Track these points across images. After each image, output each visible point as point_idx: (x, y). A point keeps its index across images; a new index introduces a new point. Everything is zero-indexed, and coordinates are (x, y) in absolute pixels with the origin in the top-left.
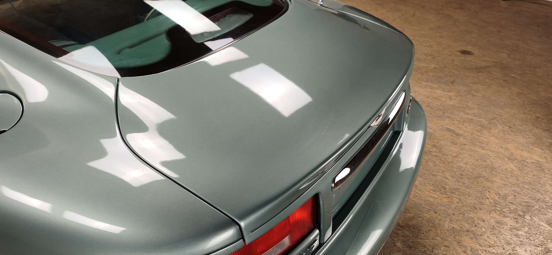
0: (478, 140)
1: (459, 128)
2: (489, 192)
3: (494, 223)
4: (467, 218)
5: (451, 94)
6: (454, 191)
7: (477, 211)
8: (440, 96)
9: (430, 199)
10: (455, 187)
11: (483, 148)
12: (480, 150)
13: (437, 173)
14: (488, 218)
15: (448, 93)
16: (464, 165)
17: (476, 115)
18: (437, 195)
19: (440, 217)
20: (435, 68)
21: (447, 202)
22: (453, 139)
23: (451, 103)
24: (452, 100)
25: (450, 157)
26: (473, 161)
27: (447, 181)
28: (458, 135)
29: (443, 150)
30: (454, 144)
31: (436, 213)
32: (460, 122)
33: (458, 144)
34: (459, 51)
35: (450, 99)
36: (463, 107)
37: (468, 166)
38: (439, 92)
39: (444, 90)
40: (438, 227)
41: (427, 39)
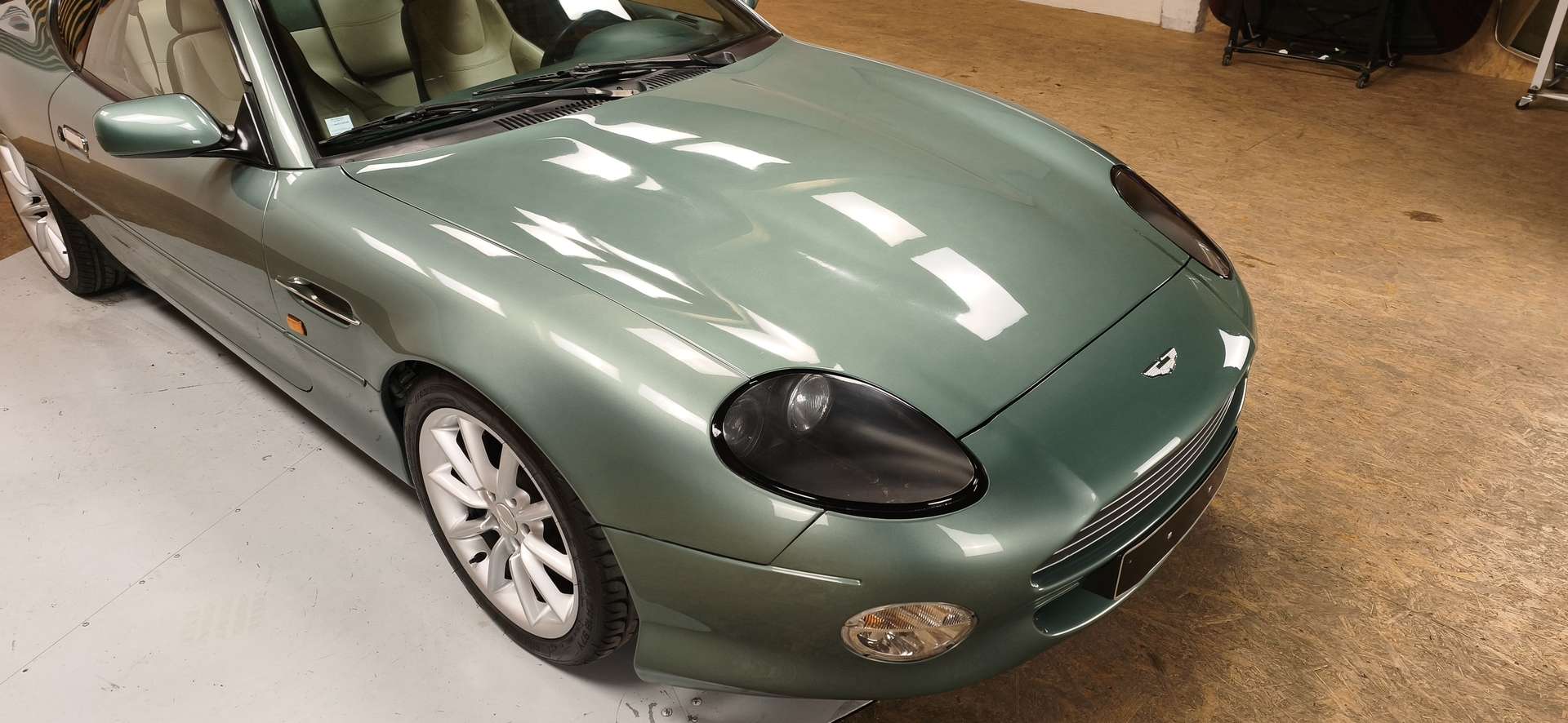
0: (1445, 387)
1: (1404, 363)
2: (1466, 480)
3: (1473, 533)
4: (1416, 521)
5: (1387, 297)
6: (1389, 473)
7: (1438, 511)
8: (1362, 300)
9: (1338, 484)
10: (1392, 467)
11: (1455, 403)
12: (1448, 406)
14: (1462, 524)
15: (1381, 296)
16: (1412, 430)
17: (1441, 340)
18: (1353, 478)
19: (1358, 515)
20: (1350, 244)
21: (1374, 491)
22: (1390, 383)
23: (1386, 315)
24: (1389, 309)
25: (1383, 415)
26: (1433, 424)
27: (1374, 455)
28: (1401, 376)
29: (1368, 401)
30: (1391, 391)
31: (1350, 508)
32: (1406, 351)
33: (1399, 392)
34: (1405, 213)
35: (1385, 307)
36: (1414, 325)
37: (1420, 433)
38: (1359, 293)
39: (1370, 290)
40: (1353, 531)
41: (1334, 185)
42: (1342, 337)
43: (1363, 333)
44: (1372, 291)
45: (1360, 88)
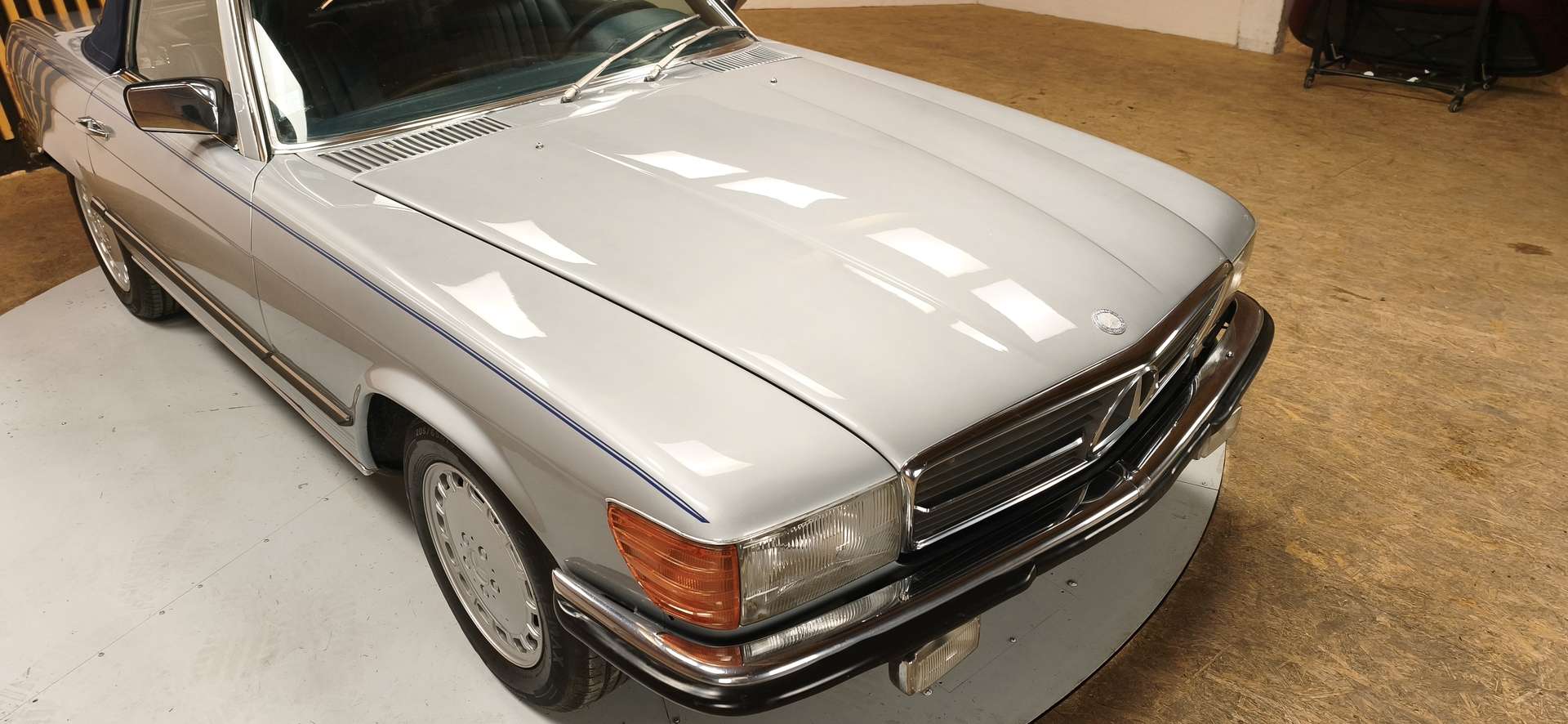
1: (1518, 408)
4: (1541, 586)
5: (1495, 336)
6: (1508, 532)
8: (1467, 339)
9: (1451, 542)
10: (1510, 524)
13: (1467, 495)
15: (1487, 334)
16: (1530, 483)
17: (1557, 384)
18: (1469, 536)
20: (1451, 278)
21: (1492, 551)
22: (1504, 430)
23: (1494, 355)
24: (1498, 349)
25: (1496, 465)
27: (1490, 511)
28: (1515, 422)
29: (1480, 451)
30: (1504, 439)
31: (1466, 570)
32: (1519, 395)
33: (1514, 440)
34: (1510, 245)
35: (1493, 346)
36: (1526, 366)
37: (1540, 487)
38: (1466, 331)
39: (1476, 327)
40: (1470, 596)
41: (1429, 214)
42: (1446, 378)
43: (1470, 375)
44: (1477, 329)
45: (1453, 112)
